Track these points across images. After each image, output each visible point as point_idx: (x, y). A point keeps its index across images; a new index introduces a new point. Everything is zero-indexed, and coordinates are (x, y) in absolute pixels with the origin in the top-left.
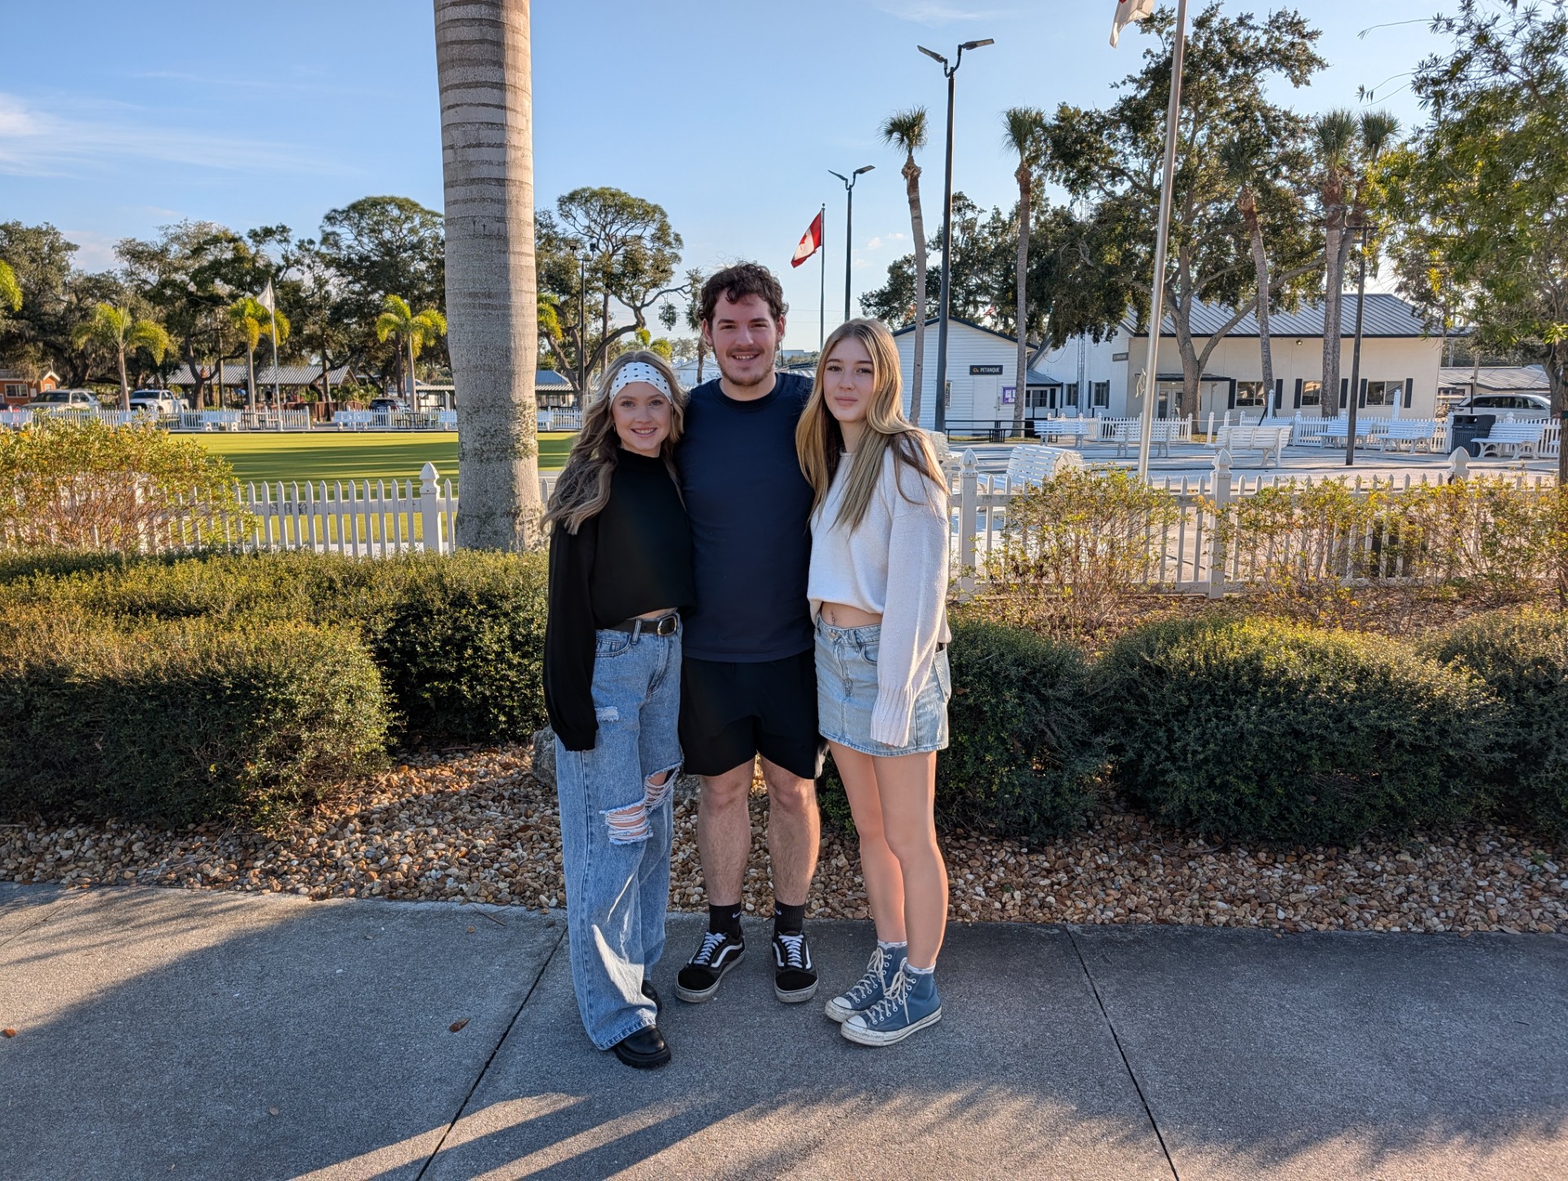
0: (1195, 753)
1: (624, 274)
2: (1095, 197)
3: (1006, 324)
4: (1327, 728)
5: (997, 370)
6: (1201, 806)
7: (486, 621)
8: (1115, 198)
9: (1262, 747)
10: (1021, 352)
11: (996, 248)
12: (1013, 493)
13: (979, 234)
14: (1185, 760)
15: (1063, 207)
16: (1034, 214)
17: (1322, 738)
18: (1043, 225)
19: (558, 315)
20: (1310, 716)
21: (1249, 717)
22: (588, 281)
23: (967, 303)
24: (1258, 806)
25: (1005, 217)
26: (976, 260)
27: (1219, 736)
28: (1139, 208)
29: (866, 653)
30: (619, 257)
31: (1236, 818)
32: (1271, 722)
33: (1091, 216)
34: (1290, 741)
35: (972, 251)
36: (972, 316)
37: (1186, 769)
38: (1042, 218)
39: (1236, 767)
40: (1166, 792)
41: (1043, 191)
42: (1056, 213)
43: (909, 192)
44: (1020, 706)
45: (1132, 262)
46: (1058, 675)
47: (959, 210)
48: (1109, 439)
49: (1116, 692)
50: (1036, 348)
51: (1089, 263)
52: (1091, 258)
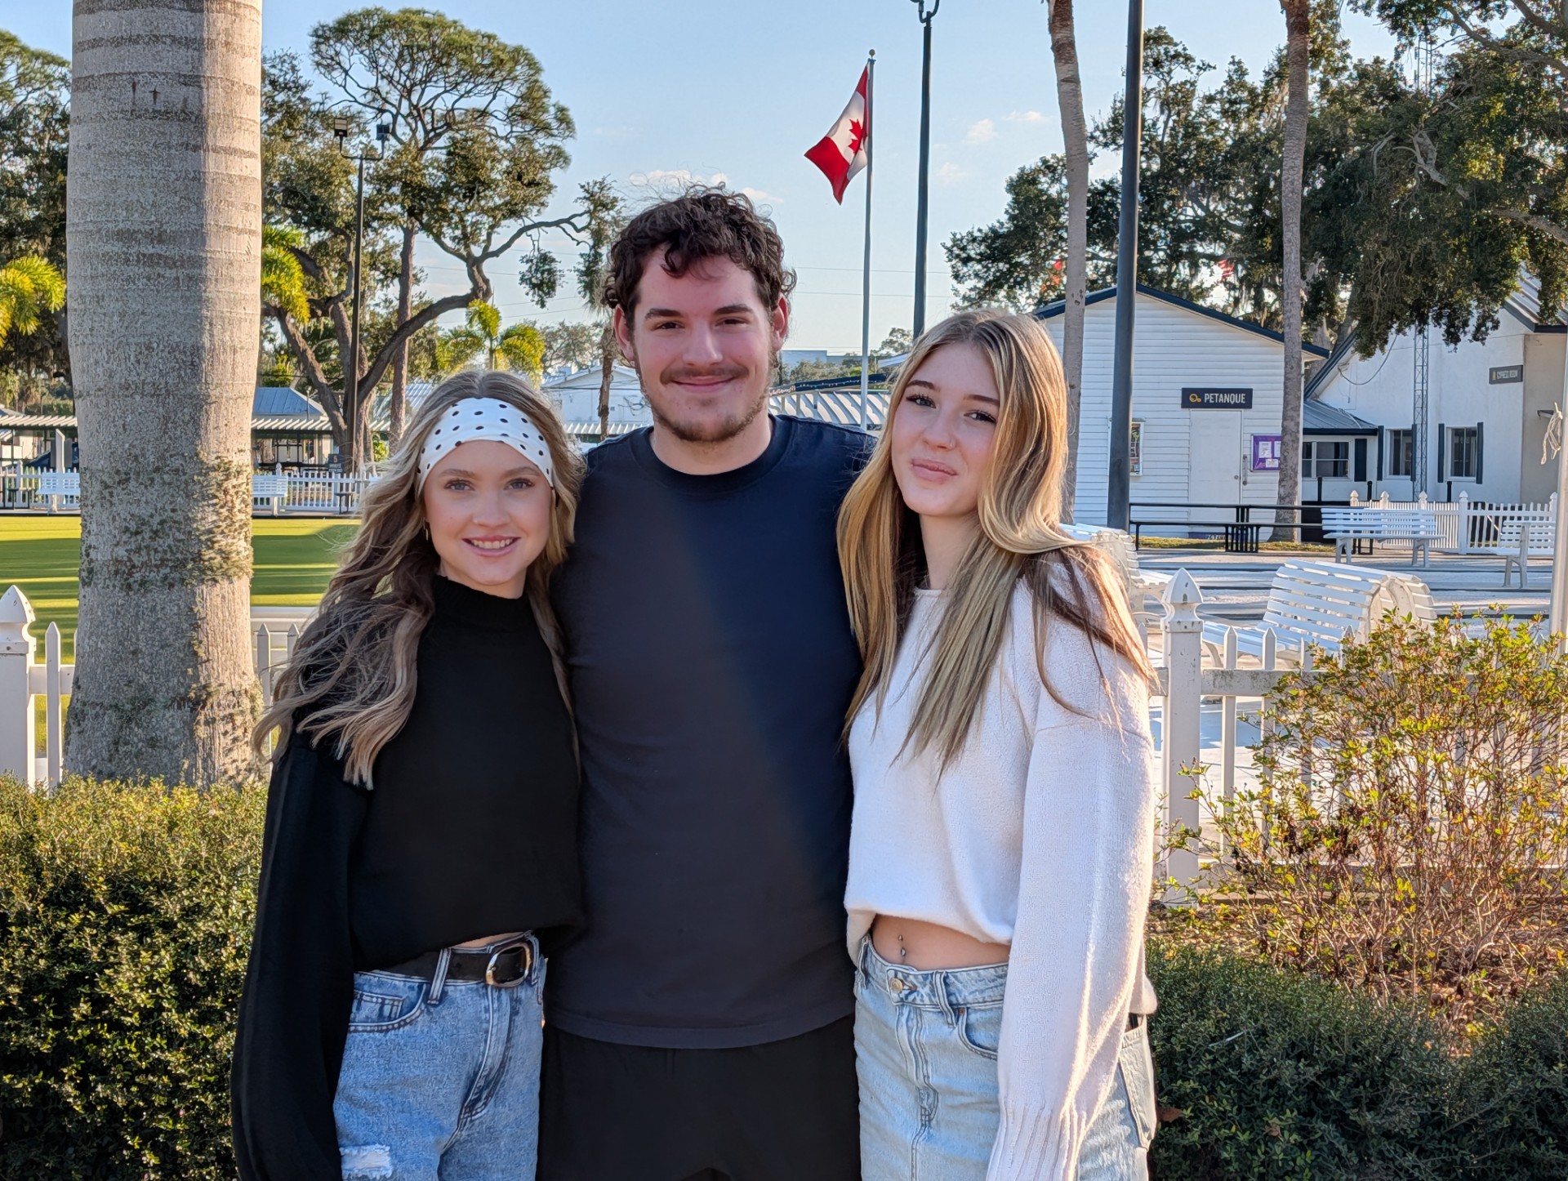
1: (447, 189)
2: (1448, 42)
3: (1259, 303)
5: (1241, 398)
7: (124, 941)
8: (1489, 44)
10: (1290, 363)
11: (1236, 144)
12: (1281, 666)
13: (1200, 114)
15: (1377, 61)
16: (1318, 74)
18: (1336, 97)
19: (305, 271)
22: (369, 201)
23: (1174, 257)
25: (1255, 79)
26: (1195, 168)
28: (1540, 65)
29: (968, 1028)
30: (437, 153)
33: (1439, 80)
35: (1186, 149)
36: (1185, 283)
38: (1334, 83)
41: (1335, 28)
42: (1363, 74)
43: (1052, 29)
44: (1302, 1148)
45: (1528, 176)
46: (1386, 1081)
47: (1157, 64)
48: (1483, 549)
49: (1513, 1120)
50: (1324, 353)
51: (1435, 176)
52: (1439, 166)
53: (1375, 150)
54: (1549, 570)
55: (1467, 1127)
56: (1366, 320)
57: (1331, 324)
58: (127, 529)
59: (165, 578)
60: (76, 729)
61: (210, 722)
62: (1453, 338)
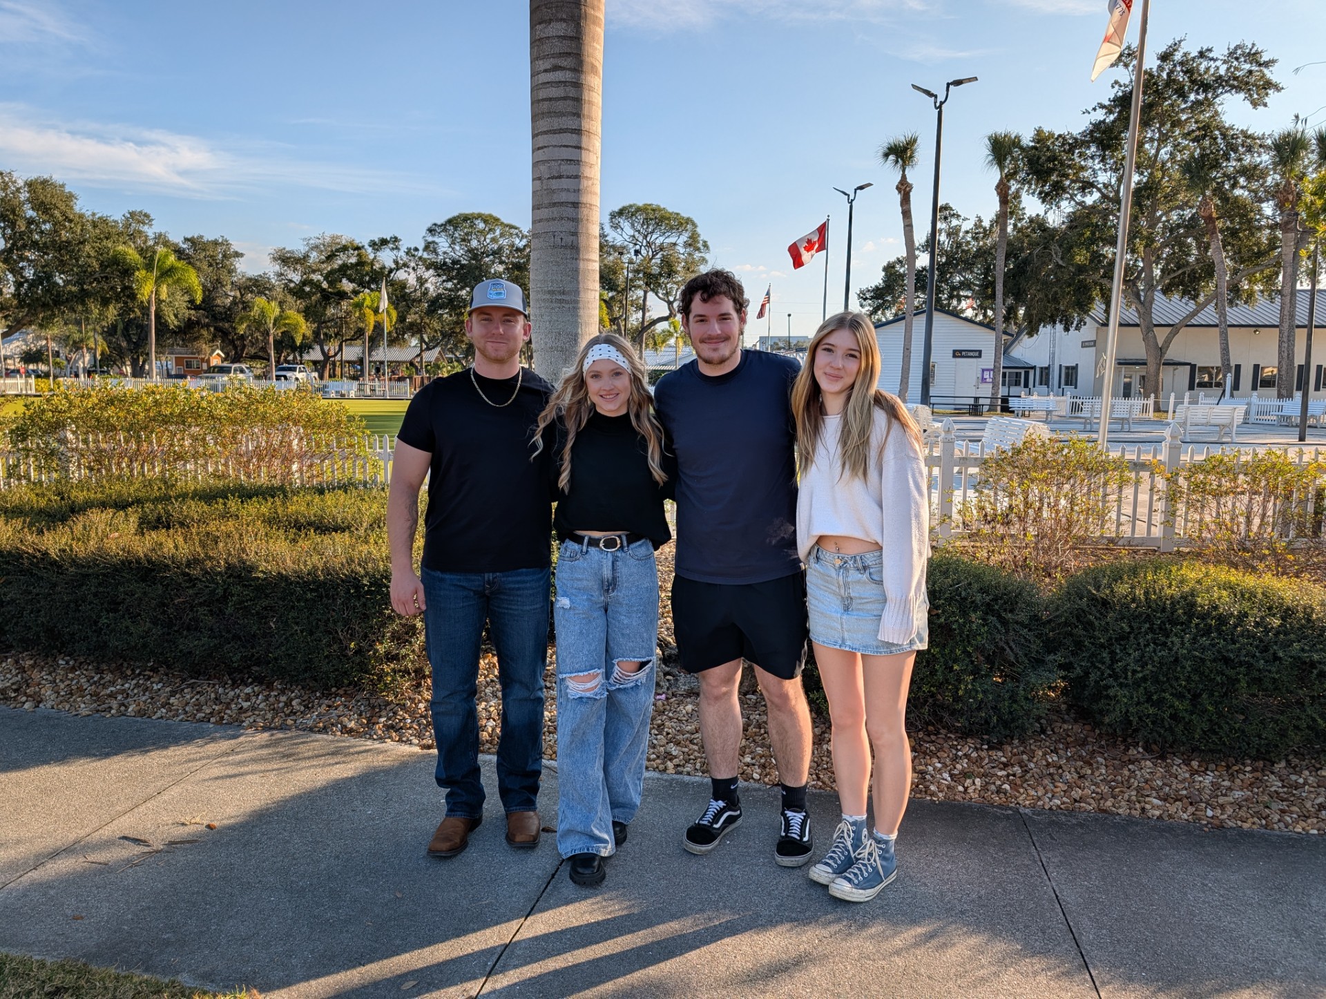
0: (1134, 672)
2: (1067, 207)
3: (985, 315)
4: (1254, 656)
5: (977, 354)
6: (1140, 718)
8: (1084, 207)
9: (1195, 670)
10: (998, 339)
11: (977, 251)
12: (986, 456)
13: (963, 238)
14: (1126, 678)
15: (1038, 215)
16: (1012, 221)
17: (1249, 666)
18: (1020, 230)
20: (1238, 645)
21: (1183, 644)
23: (951, 297)
24: (1191, 721)
25: (986, 224)
26: (960, 260)
27: (1156, 659)
28: (1107, 216)
30: (657, 260)
31: (1171, 729)
32: (1204, 649)
33: (1063, 223)
34: (1220, 666)
35: (957, 253)
36: (956, 307)
37: (1127, 686)
38: (1019, 225)
39: (1172, 686)
40: (1109, 705)
41: (1020, 202)
42: (1031, 220)
43: (902, 205)
44: (984, 626)
45: (1100, 262)
46: (1017, 603)
47: (946, 218)
48: (1076, 415)
49: (1066, 619)
50: (1012, 335)
51: (1060, 262)
52: (1062, 259)
53: (1035, 252)
54: (1098, 423)
55: (1049, 622)
56: (1030, 322)
57: (1016, 324)
62: (1067, 329)
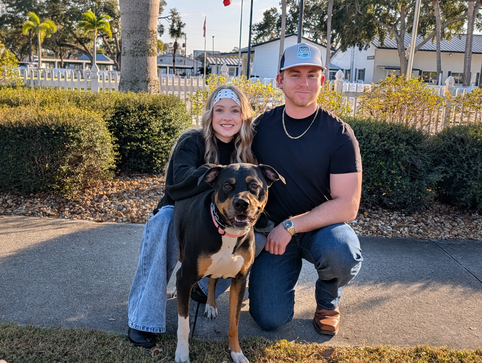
51: (360, 12)
52: (361, 11)
53: (347, 6)
58: (133, 44)
59: (141, 54)
60: (122, 87)
61: (150, 86)
62: (360, 49)
